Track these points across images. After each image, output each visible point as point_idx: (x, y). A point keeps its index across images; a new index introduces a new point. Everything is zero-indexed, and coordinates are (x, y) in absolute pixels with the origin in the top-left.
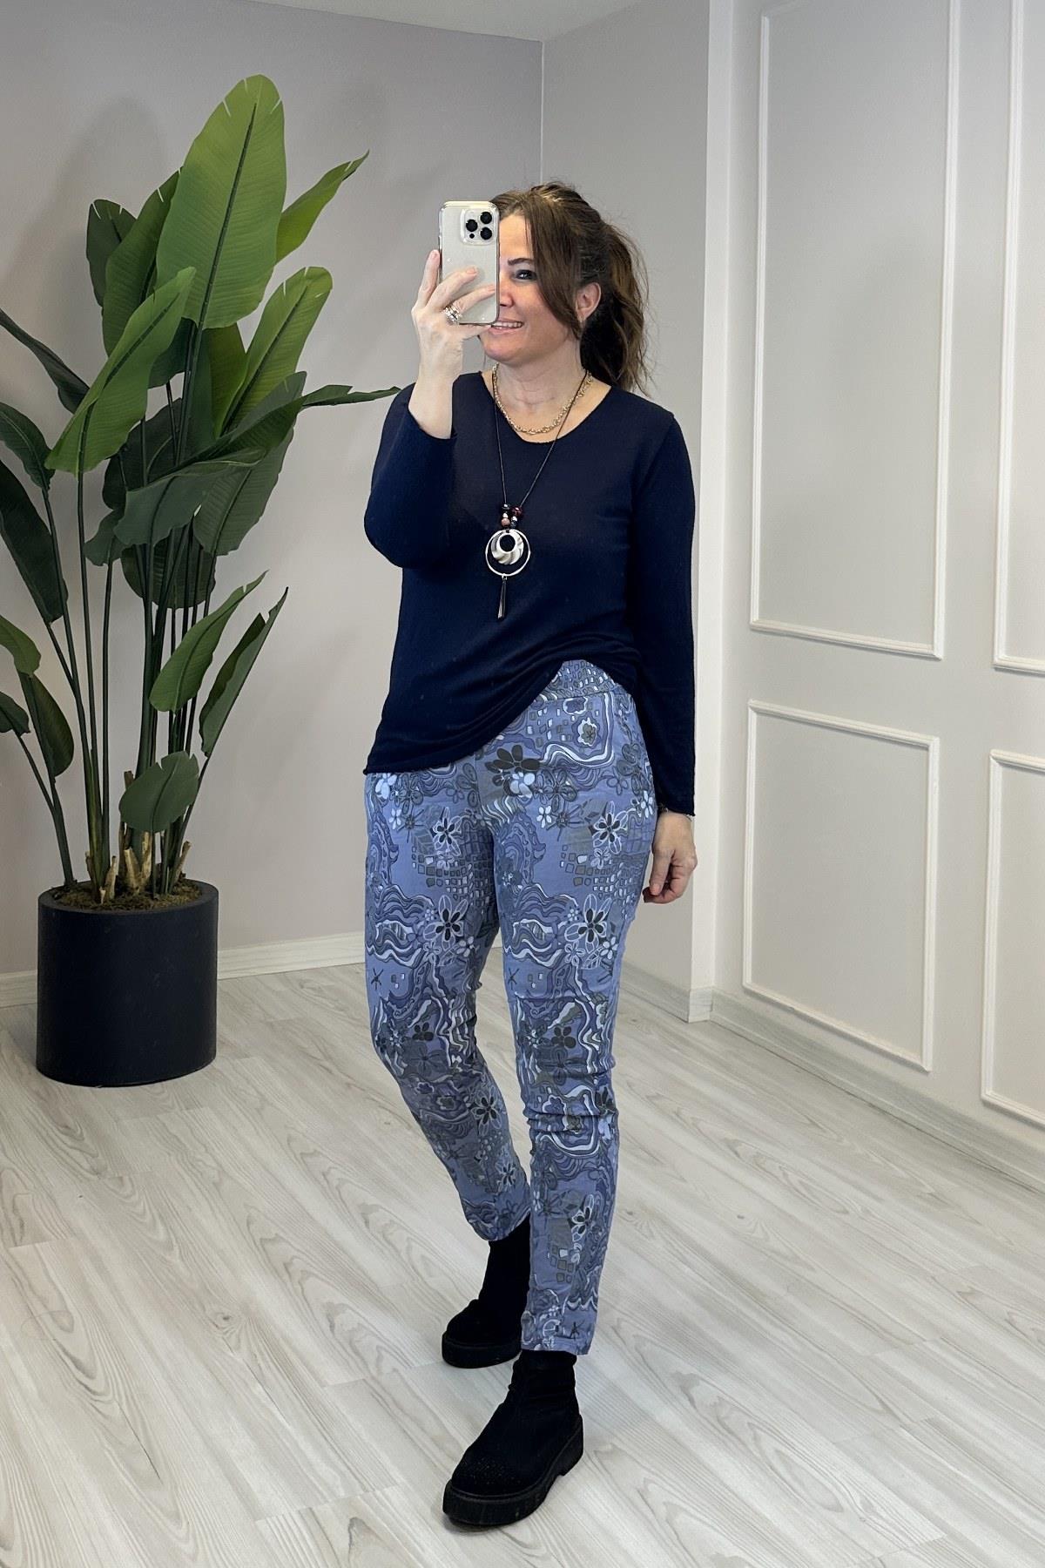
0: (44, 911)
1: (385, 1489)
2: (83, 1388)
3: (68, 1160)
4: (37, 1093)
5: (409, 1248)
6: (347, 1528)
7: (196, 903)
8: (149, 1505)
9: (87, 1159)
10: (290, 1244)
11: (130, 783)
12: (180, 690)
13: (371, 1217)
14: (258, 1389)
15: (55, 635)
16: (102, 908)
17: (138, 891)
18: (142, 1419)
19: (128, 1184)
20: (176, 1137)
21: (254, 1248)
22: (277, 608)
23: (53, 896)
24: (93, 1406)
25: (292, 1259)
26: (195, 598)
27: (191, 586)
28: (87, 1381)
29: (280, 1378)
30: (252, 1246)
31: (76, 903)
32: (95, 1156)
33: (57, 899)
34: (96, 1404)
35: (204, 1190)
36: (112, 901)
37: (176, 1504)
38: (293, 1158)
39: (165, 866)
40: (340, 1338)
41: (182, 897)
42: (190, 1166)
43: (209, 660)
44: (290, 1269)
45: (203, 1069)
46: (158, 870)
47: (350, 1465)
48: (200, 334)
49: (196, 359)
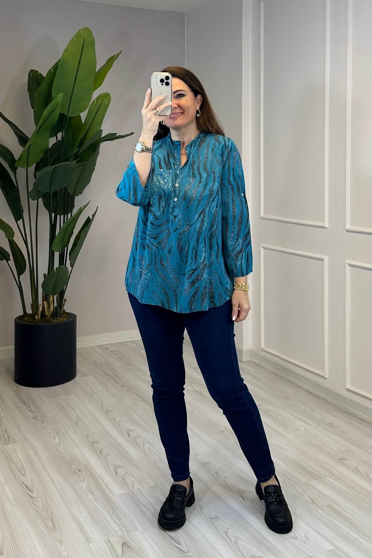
0: (17, 325)
1: (135, 532)
2: (29, 496)
3: (25, 414)
4: (15, 390)
5: (143, 445)
6: (121, 546)
7: (69, 320)
8: (52, 538)
9: (31, 413)
10: (102, 444)
11: (45, 278)
12: (62, 244)
13: (130, 434)
14: (90, 496)
15: (19, 226)
16: (36, 323)
18: (50, 507)
19: (46, 423)
20: (62, 405)
22: (95, 213)
23: (19, 319)
25: (103, 449)
26: (68, 212)
27: (66, 208)
28: (30, 494)
29: (98, 492)
30: (89, 444)
31: (27, 321)
32: (34, 412)
33: (21, 320)
34: (33, 502)
35: (72, 424)
36: (39, 320)
37: (61, 538)
38: (103, 413)
39: (58, 307)
40: (119, 478)
41: (64, 319)
42: (67, 416)
43: (72, 233)
44: (102, 453)
45: (72, 381)
46: (56, 309)
47: (122, 523)
48: (67, 118)
49: (66, 127)
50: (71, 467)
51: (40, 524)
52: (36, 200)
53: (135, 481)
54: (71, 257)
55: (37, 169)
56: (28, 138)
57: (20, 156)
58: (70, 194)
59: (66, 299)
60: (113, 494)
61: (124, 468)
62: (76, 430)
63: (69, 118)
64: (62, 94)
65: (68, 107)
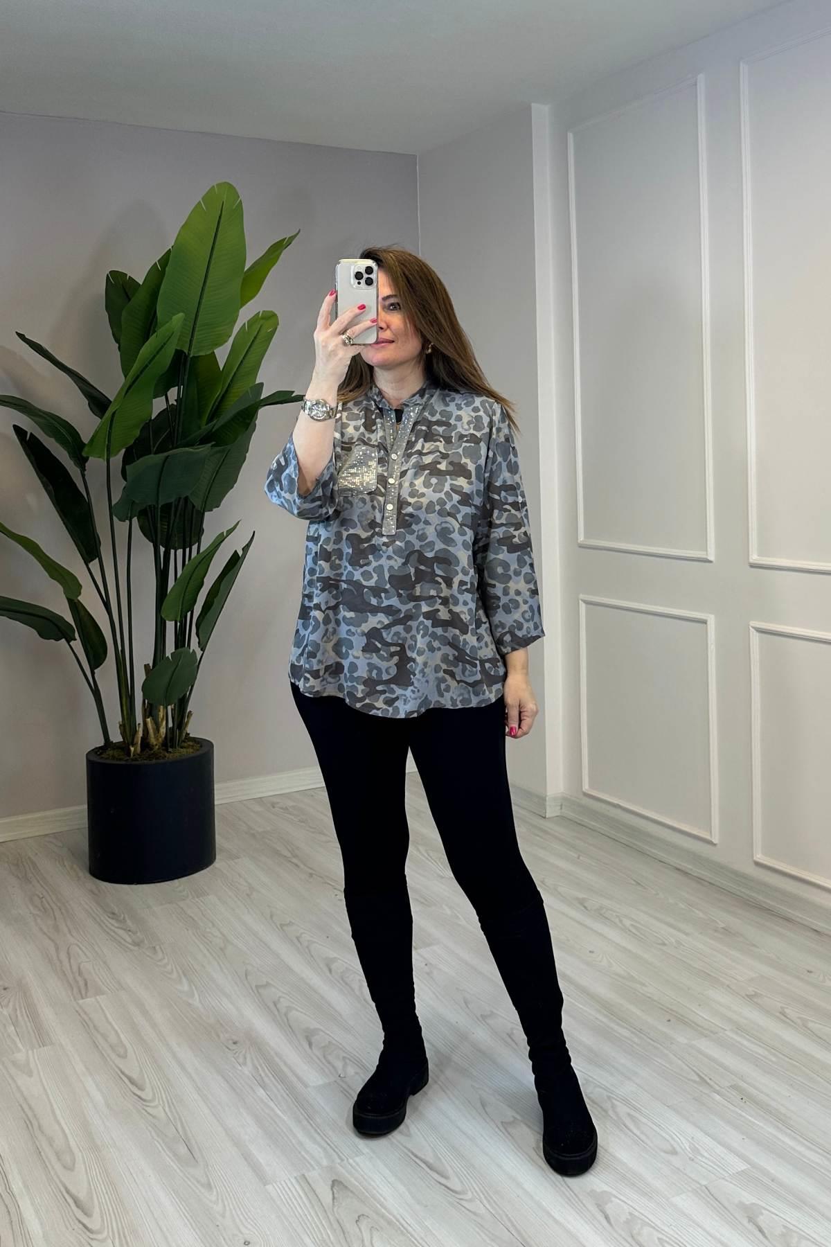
0: (91, 765)
1: (357, 1159)
2: (136, 1097)
3: (116, 937)
4: (92, 891)
6: (330, 1187)
7: (198, 753)
8: (188, 1178)
9: (130, 935)
10: (278, 989)
11: (149, 672)
12: (182, 606)
13: (333, 967)
14: (261, 1092)
15: (93, 572)
16: (133, 760)
18: (180, 1117)
19: (159, 951)
20: (191, 917)
21: (252, 994)
22: (248, 546)
23: (96, 753)
24: (144, 1109)
25: (279, 1000)
26: (190, 542)
27: (188, 533)
28: (139, 1093)
29: (275, 1082)
30: (251, 991)
31: (113, 757)
32: (135, 933)
33: (99, 755)
34: (147, 1108)
35: (214, 954)
36: (139, 755)
37: (207, 1176)
38: (275, 927)
39: (175, 728)
40: (316, 1053)
41: (188, 750)
42: (203, 938)
43: (202, 584)
44: (278, 1006)
45: (208, 869)
46: (171, 731)
47: (329, 1142)
48: (189, 359)
49: (186, 377)
50: (218, 1036)
51: (163, 1152)
52: (128, 522)
53: (349, 1059)
54: (200, 631)
55: (127, 460)
56: (109, 400)
57: (93, 436)
58: (196, 507)
59: (190, 712)
60: (306, 1086)
61: (324, 1032)
62: (222, 965)
63: (191, 358)
64: (181, 315)
65: (190, 337)
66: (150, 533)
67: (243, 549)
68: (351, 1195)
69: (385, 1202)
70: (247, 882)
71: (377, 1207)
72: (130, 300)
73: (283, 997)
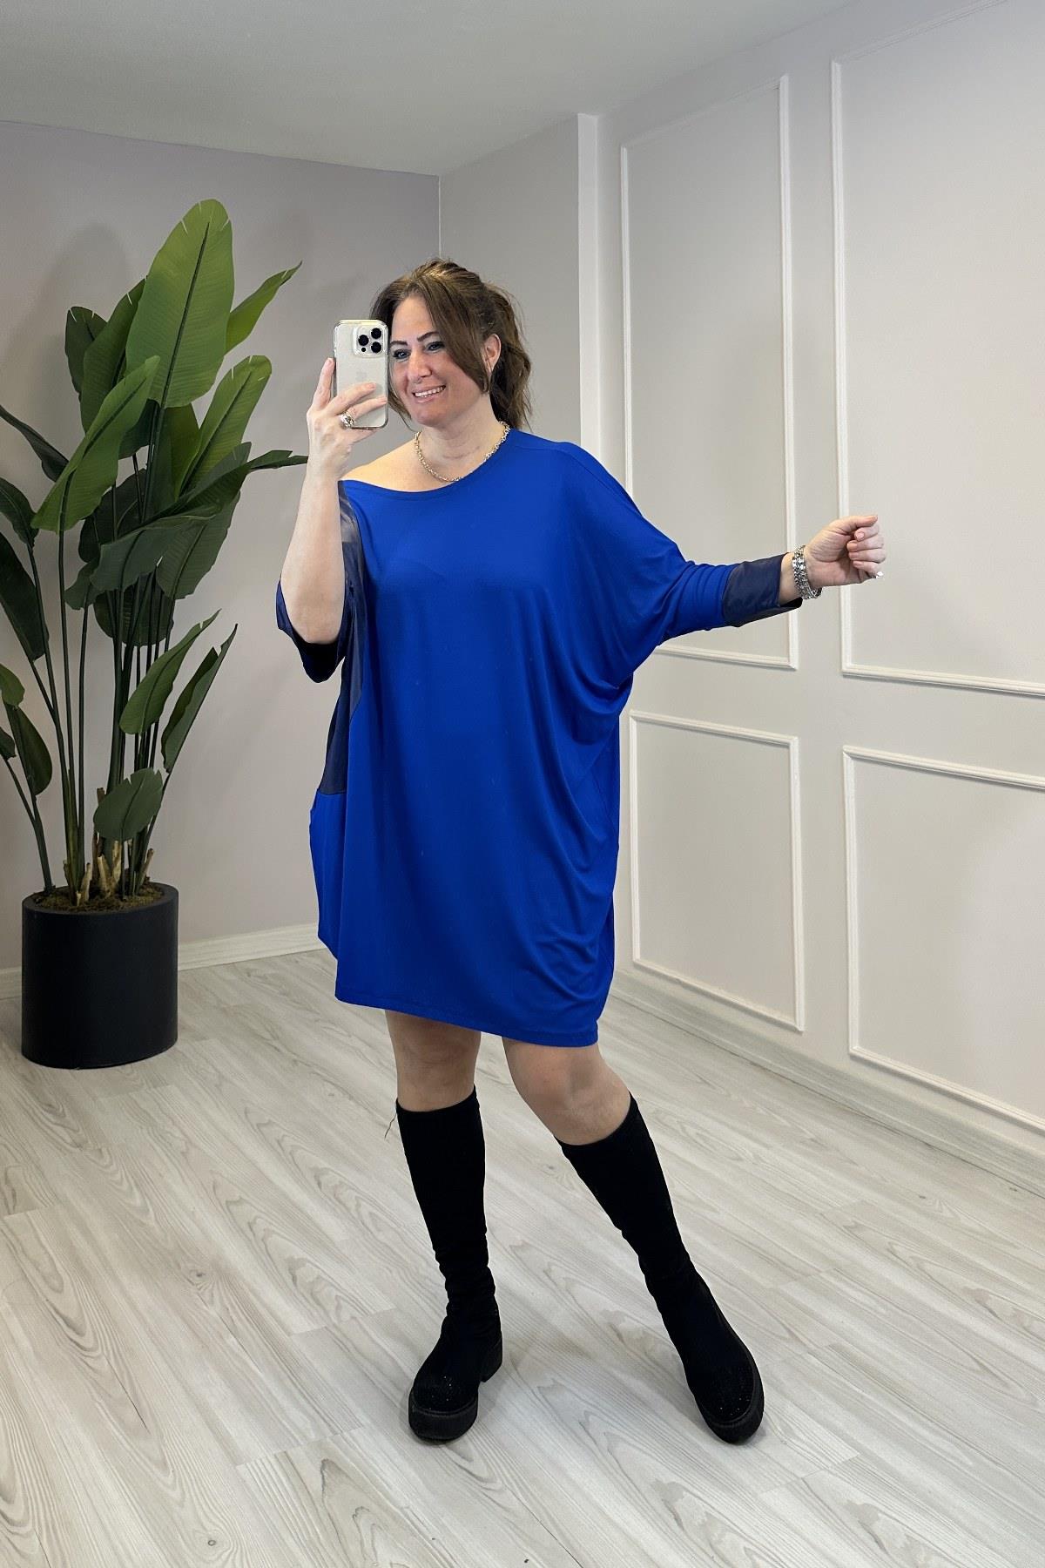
0: (28, 915)
1: (352, 1431)
2: (74, 1345)
3: (52, 1135)
4: (23, 1076)
5: (358, 1205)
6: (319, 1469)
7: (160, 902)
8: (137, 1454)
9: (69, 1134)
10: (252, 1205)
11: (102, 798)
12: (145, 715)
13: (323, 1179)
14: (232, 1340)
15: (39, 673)
16: (79, 909)
17: (110, 894)
18: (128, 1372)
19: (106, 1153)
20: (145, 1111)
21: (220, 1208)
22: (229, 642)
23: (35, 900)
24: (82, 1360)
25: (255, 1219)
26: (157, 638)
27: (154, 626)
28: (77, 1338)
29: (251, 1329)
31: (57, 906)
32: (76, 1131)
33: (39, 902)
34: (86, 1360)
35: (174, 1160)
36: (87, 903)
37: (162, 1451)
38: (250, 1127)
39: (132, 873)
40: (302, 1290)
41: (147, 898)
42: (160, 1139)
43: (170, 689)
44: (254, 1229)
45: (166, 1052)
46: (127, 874)
47: (318, 1409)
48: (162, 412)
49: (158, 433)
50: (179, 1266)
51: (105, 1418)
52: (82, 610)
53: (343, 1299)
54: (166, 747)
56: (65, 459)
57: (45, 503)
58: (165, 594)
59: (151, 849)
60: (289, 1334)
61: (312, 1264)
62: (183, 1174)
63: (165, 410)
64: (155, 357)
65: (164, 384)
66: (110, 626)
67: (222, 646)
68: (344, 1478)
69: (389, 1491)
70: (216, 1070)
71: (379, 1496)
72: (93, 339)
73: (259, 1217)
